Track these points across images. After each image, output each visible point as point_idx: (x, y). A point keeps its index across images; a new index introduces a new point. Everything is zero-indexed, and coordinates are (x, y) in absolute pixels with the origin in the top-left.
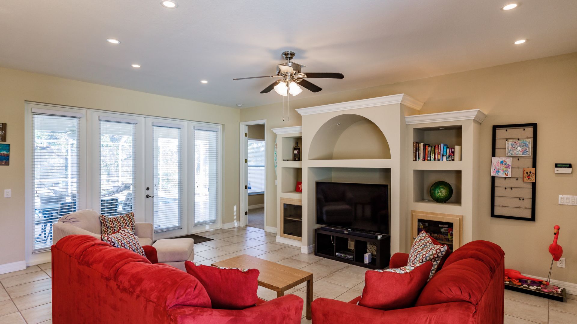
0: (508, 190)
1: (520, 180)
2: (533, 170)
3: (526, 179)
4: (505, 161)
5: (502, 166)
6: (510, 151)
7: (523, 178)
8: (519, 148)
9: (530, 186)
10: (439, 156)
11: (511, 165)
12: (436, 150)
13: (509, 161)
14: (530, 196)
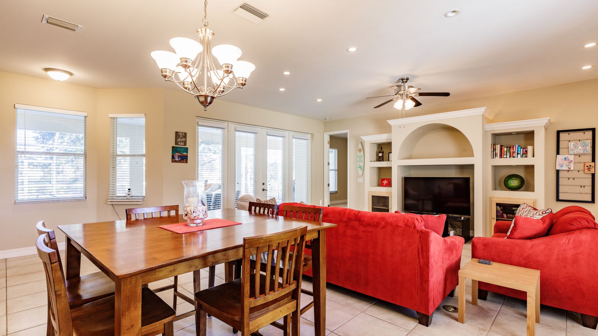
0: (571, 180)
1: (581, 172)
2: (593, 164)
3: (586, 171)
4: (568, 158)
5: (565, 161)
6: (572, 150)
7: (584, 170)
8: (580, 148)
9: (591, 176)
10: (514, 154)
11: (573, 161)
12: (512, 150)
13: (571, 158)
14: (590, 184)
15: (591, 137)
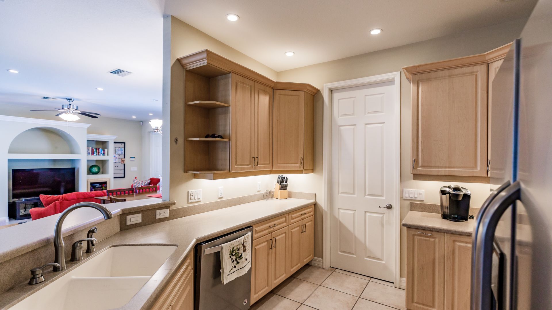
0: (116, 167)
1: (120, 163)
2: (124, 159)
3: (122, 163)
5: (114, 158)
6: (117, 152)
7: (121, 162)
8: (120, 151)
9: (123, 165)
10: (99, 153)
11: (117, 157)
12: (98, 151)
14: (123, 169)
15: (123, 147)
